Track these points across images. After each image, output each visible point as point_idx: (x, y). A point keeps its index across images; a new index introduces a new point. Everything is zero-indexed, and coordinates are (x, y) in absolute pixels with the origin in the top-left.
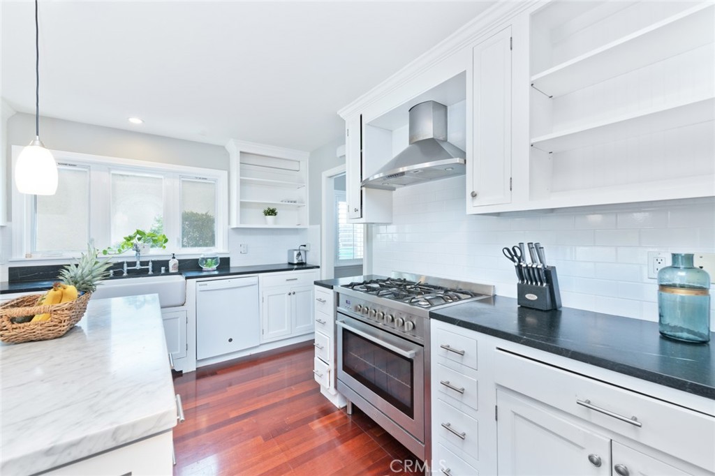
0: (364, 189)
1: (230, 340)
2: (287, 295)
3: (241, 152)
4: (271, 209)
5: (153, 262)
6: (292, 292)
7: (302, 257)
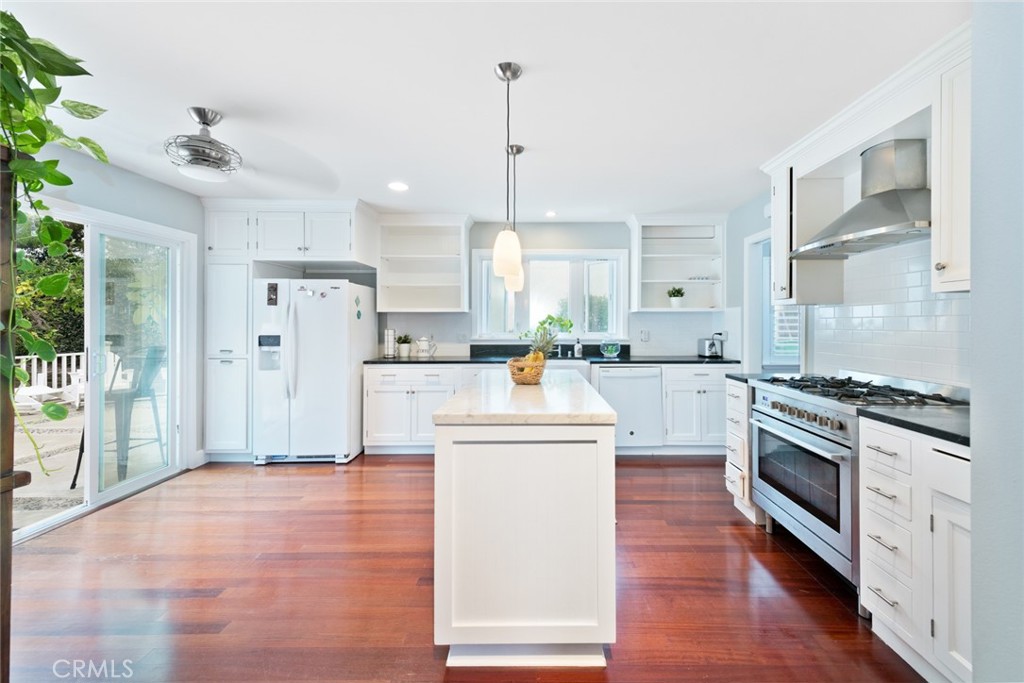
0: (794, 262)
1: (632, 433)
2: (695, 393)
3: (643, 227)
4: (677, 288)
5: (562, 346)
6: (702, 390)
7: (717, 349)
